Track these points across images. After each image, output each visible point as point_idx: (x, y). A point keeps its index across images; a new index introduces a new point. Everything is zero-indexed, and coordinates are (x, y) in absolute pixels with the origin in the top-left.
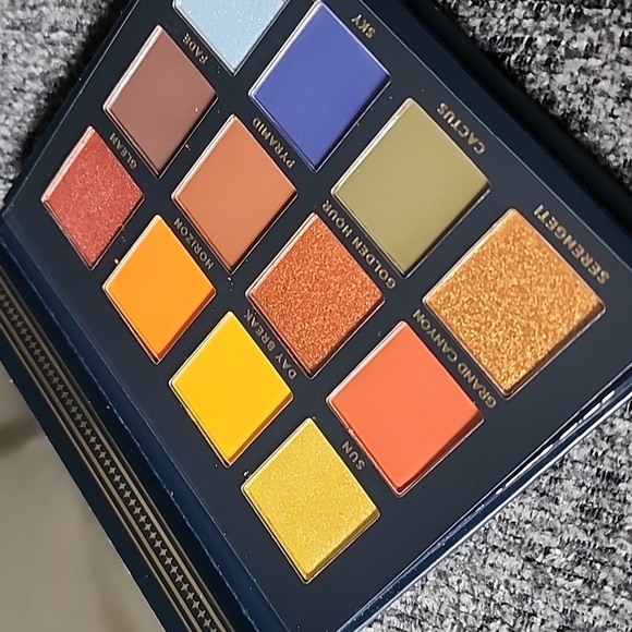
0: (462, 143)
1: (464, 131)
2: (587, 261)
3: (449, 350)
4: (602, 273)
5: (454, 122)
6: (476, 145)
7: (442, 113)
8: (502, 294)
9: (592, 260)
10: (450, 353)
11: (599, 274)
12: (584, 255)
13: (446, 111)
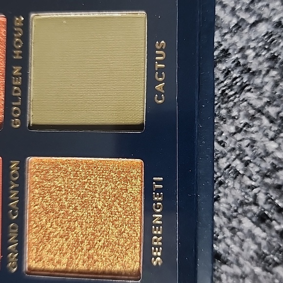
0: (151, 83)
1: (160, 76)
2: (157, 241)
3: (14, 207)
4: (159, 259)
5: (160, 62)
6: (160, 93)
7: (159, 47)
8: (84, 205)
9: (160, 243)
10: (14, 210)
11: (156, 257)
12: (158, 236)
13: (161, 49)
